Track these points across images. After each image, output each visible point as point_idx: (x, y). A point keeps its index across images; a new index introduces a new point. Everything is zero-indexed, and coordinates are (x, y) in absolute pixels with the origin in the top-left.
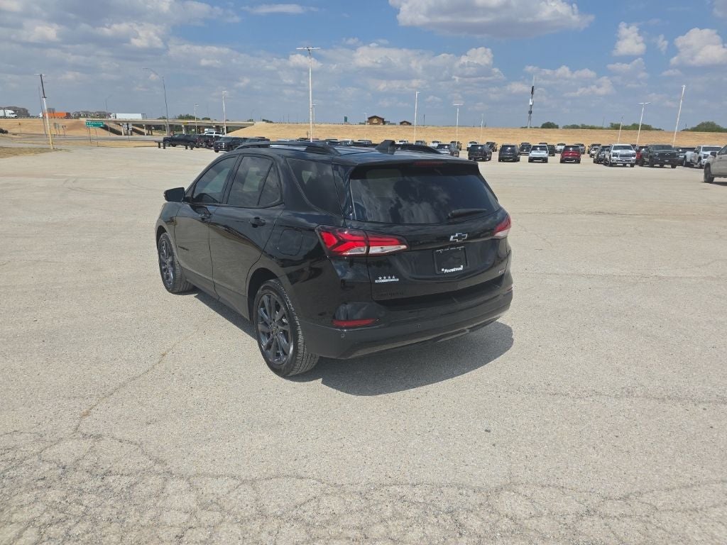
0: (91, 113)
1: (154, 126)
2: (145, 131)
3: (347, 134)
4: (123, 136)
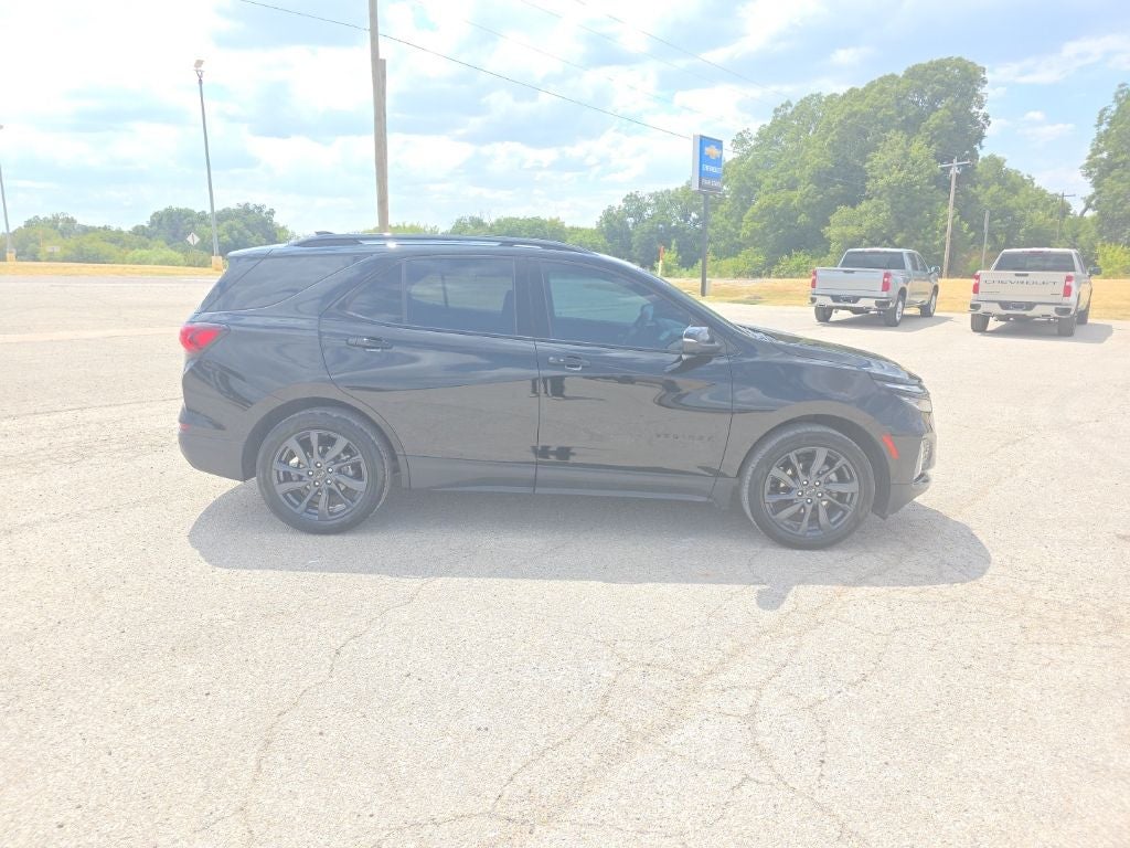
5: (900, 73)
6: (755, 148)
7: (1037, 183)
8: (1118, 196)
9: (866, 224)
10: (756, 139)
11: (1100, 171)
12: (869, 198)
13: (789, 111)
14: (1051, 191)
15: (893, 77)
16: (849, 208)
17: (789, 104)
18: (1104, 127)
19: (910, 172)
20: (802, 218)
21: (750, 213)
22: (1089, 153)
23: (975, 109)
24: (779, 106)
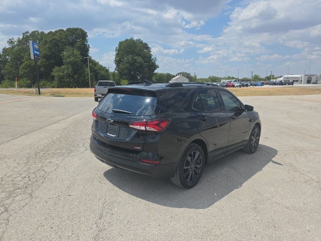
5: (65, 29)
6: (17, 45)
7: (100, 64)
8: (123, 68)
9: (65, 72)
10: (17, 42)
11: (118, 62)
12: (64, 65)
13: (28, 34)
14: (104, 66)
15: (62, 30)
16: (58, 67)
17: (28, 32)
18: (117, 52)
19: (75, 58)
20: (42, 69)
21: (22, 66)
22: (115, 58)
23: (86, 43)
24: (24, 32)
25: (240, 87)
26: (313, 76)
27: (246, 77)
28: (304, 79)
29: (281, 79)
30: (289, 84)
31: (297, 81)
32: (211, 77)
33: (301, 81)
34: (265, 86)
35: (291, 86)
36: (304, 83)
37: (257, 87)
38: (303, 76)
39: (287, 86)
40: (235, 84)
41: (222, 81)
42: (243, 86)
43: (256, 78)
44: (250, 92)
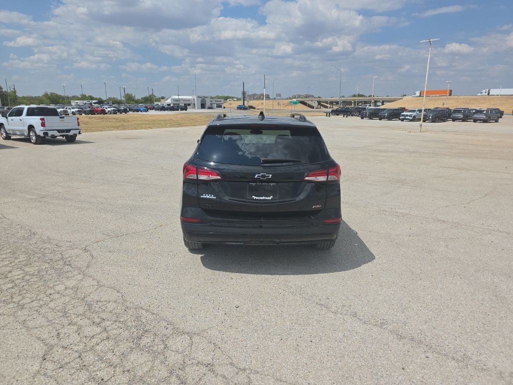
0: (301, 96)
1: (335, 102)
2: (328, 105)
3: (483, 103)
4: (315, 109)
25: (115, 113)
26: (206, 98)
27: (112, 97)
28: (198, 103)
29: (169, 101)
30: (182, 109)
31: (189, 105)
32: (47, 94)
33: (194, 104)
34: (152, 112)
35: (184, 111)
36: (198, 108)
37: (140, 113)
38: (195, 97)
39: (180, 112)
40: (106, 108)
41: (73, 103)
42: (120, 111)
43: (130, 98)
44: (147, 122)
